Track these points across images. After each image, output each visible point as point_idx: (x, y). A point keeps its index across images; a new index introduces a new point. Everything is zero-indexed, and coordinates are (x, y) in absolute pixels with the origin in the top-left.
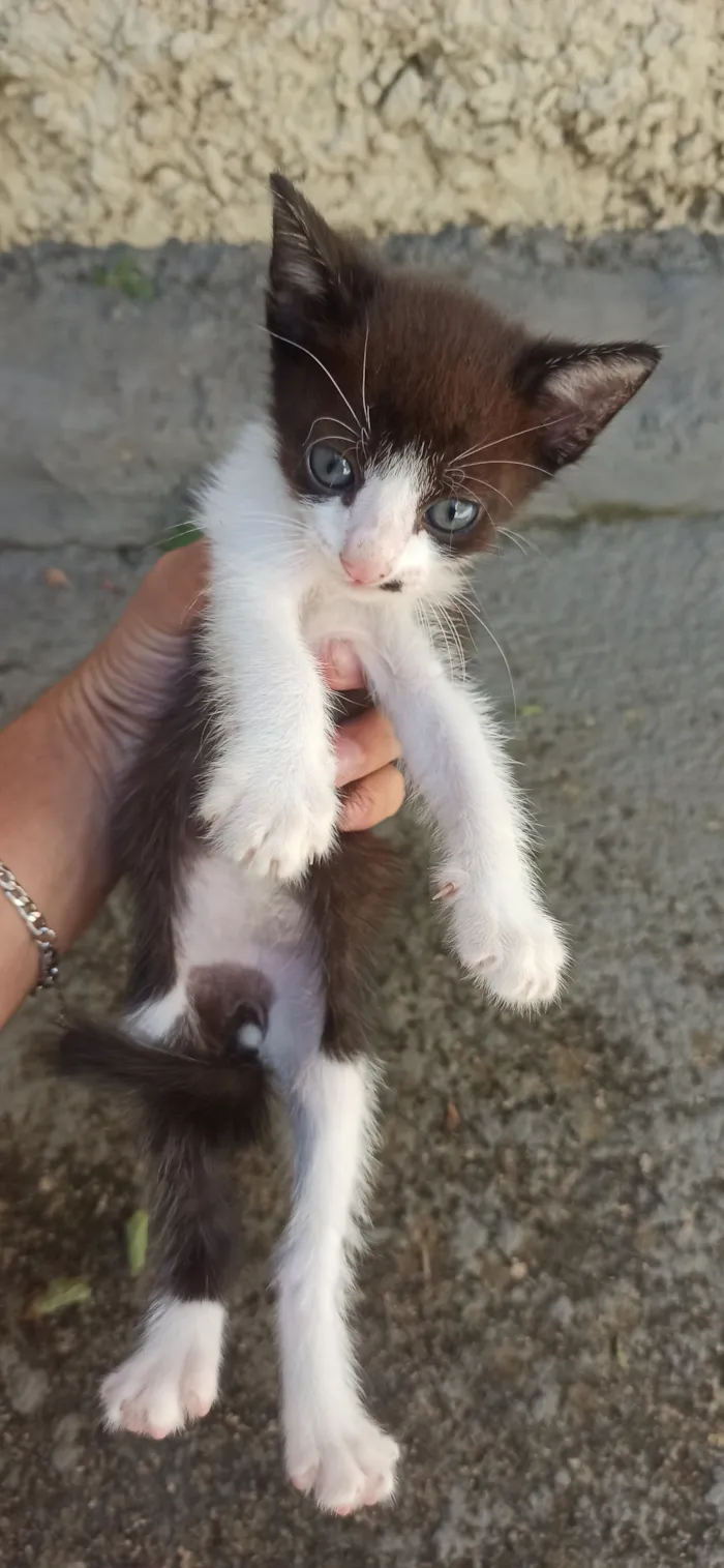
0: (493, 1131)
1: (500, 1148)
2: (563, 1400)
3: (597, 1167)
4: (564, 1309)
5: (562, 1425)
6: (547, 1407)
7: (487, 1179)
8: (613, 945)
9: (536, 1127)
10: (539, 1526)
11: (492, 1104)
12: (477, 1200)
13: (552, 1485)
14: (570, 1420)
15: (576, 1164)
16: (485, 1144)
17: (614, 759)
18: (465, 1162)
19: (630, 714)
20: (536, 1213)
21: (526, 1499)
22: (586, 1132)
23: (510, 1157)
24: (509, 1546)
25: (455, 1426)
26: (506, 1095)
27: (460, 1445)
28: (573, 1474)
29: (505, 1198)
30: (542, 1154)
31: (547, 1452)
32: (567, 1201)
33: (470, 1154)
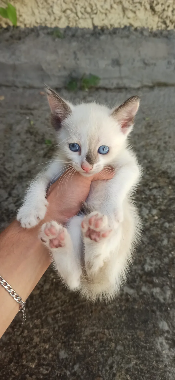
0: (148, 192)
1: (150, 195)
2: (169, 241)
3: (171, 199)
4: (167, 225)
5: (169, 246)
6: (165, 242)
7: (148, 201)
8: (170, 160)
9: (157, 192)
10: (166, 264)
11: (147, 188)
12: (146, 205)
13: (168, 257)
14: (170, 245)
15: (166, 199)
16: (146, 195)
17: (166, 128)
18: (142, 198)
19: (168, 120)
20: (159, 207)
21: (163, 259)
22: (168, 193)
23: (152, 197)
24: (160, 268)
25: (146, 246)
26: (150, 186)
27: (147, 249)
28: (172, 255)
29: (152, 205)
30: (159, 197)
31: (166, 251)
32: (165, 205)
33: (143, 196)
